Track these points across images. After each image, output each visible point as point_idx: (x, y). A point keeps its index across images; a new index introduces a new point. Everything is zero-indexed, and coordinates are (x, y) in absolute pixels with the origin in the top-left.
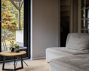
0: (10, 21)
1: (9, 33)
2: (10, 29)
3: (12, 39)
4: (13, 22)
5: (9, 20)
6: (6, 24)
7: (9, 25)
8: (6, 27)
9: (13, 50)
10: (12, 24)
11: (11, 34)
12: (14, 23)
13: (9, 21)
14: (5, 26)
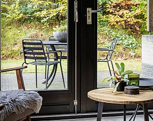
0: (131, 11)
1: (126, 41)
2: (130, 30)
3: (135, 56)
4: (138, 11)
5: (129, 7)
6: (119, 19)
7: (129, 20)
8: (121, 25)
9: (122, 87)
10: (136, 17)
11: (132, 44)
12: (141, 16)
13: (128, 11)
14: (117, 22)
